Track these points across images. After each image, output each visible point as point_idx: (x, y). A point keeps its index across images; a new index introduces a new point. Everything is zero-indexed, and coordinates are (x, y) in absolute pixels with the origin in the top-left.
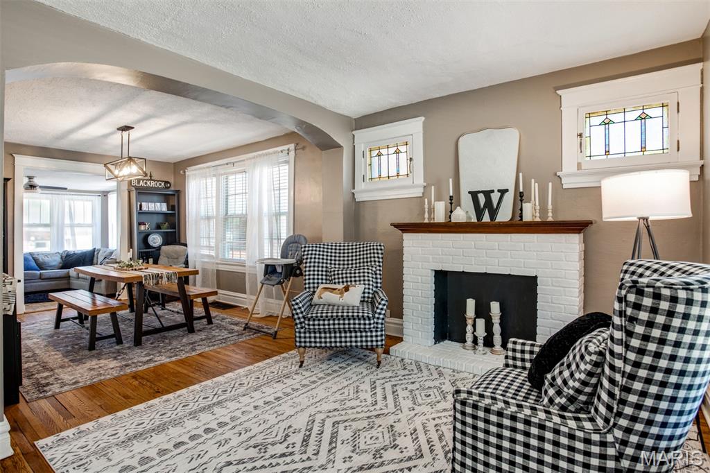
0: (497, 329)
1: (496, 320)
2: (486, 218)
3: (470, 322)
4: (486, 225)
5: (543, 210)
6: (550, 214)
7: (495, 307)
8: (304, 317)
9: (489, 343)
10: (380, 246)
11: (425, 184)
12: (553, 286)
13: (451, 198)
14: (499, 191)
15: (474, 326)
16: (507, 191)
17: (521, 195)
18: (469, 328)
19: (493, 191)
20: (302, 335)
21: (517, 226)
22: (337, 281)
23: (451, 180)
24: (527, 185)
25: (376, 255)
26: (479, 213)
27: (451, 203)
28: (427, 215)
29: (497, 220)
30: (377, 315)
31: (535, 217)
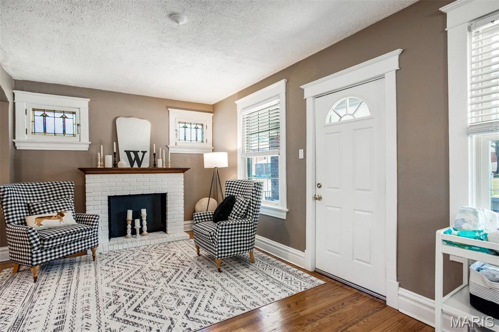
0: (145, 223)
1: (144, 218)
2: (136, 166)
3: (130, 223)
4: (136, 169)
5: (167, 163)
6: (170, 164)
7: (144, 212)
8: (40, 240)
9: (141, 231)
10: (72, 183)
11: (90, 143)
12: (174, 196)
13: (115, 154)
14: (142, 152)
15: (133, 224)
16: (146, 152)
17: (154, 155)
18: (129, 226)
19: (139, 151)
20: (39, 255)
21: (154, 169)
22: (43, 211)
23: (114, 143)
24: (157, 150)
25: (69, 190)
26: (132, 163)
27: (115, 157)
28: (99, 163)
29: (142, 167)
30: (94, 227)
31: (163, 166)
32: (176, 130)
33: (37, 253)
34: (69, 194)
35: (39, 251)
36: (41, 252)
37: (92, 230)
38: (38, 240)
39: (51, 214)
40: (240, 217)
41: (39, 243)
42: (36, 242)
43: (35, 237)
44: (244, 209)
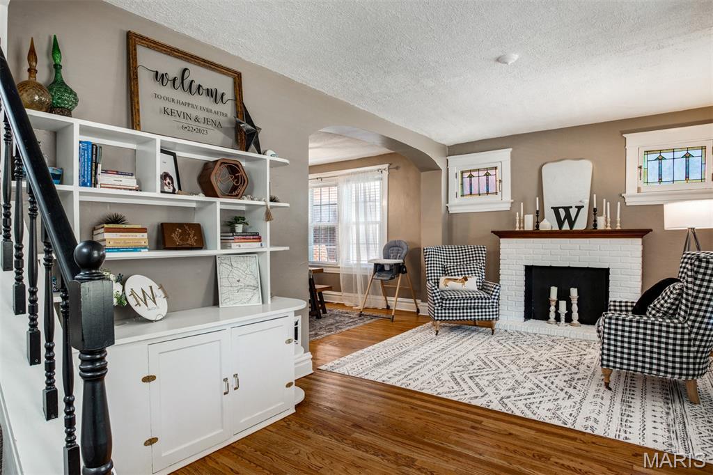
0: (575, 308)
1: (575, 302)
2: (566, 227)
3: (553, 304)
4: (566, 232)
5: (613, 221)
6: (618, 224)
7: (574, 292)
8: (441, 298)
9: (569, 319)
10: (483, 248)
11: (512, 201)
12: (621, 274)
13: (537, 212)
14: (576, 207)
15: (557, 307)
16: (583, 207)
17: (595, 210)
18: (553, 308)
19: (571, 207)
20: (440, 311)
21: (592, 232)
22: (453, 274)
23: (537, 199)
24: (600, 203)
25: (481, 255)
26: (561, 223)
27: (537, 216)
28: (518, 225)
29: (575, 228)
30: (493, 297)
31: (607, 226)
32: (640, 167)
33: (438, 310)
34: (480, 259)
35: (439, 308)
36: (441, 310)
37: (489, 299)
38: (439, 297)
39: (457, 277)
40: (661, 315)
41: (440, 301)
42: (437, 299)
43: (437, 294)
44: (669, 301)
